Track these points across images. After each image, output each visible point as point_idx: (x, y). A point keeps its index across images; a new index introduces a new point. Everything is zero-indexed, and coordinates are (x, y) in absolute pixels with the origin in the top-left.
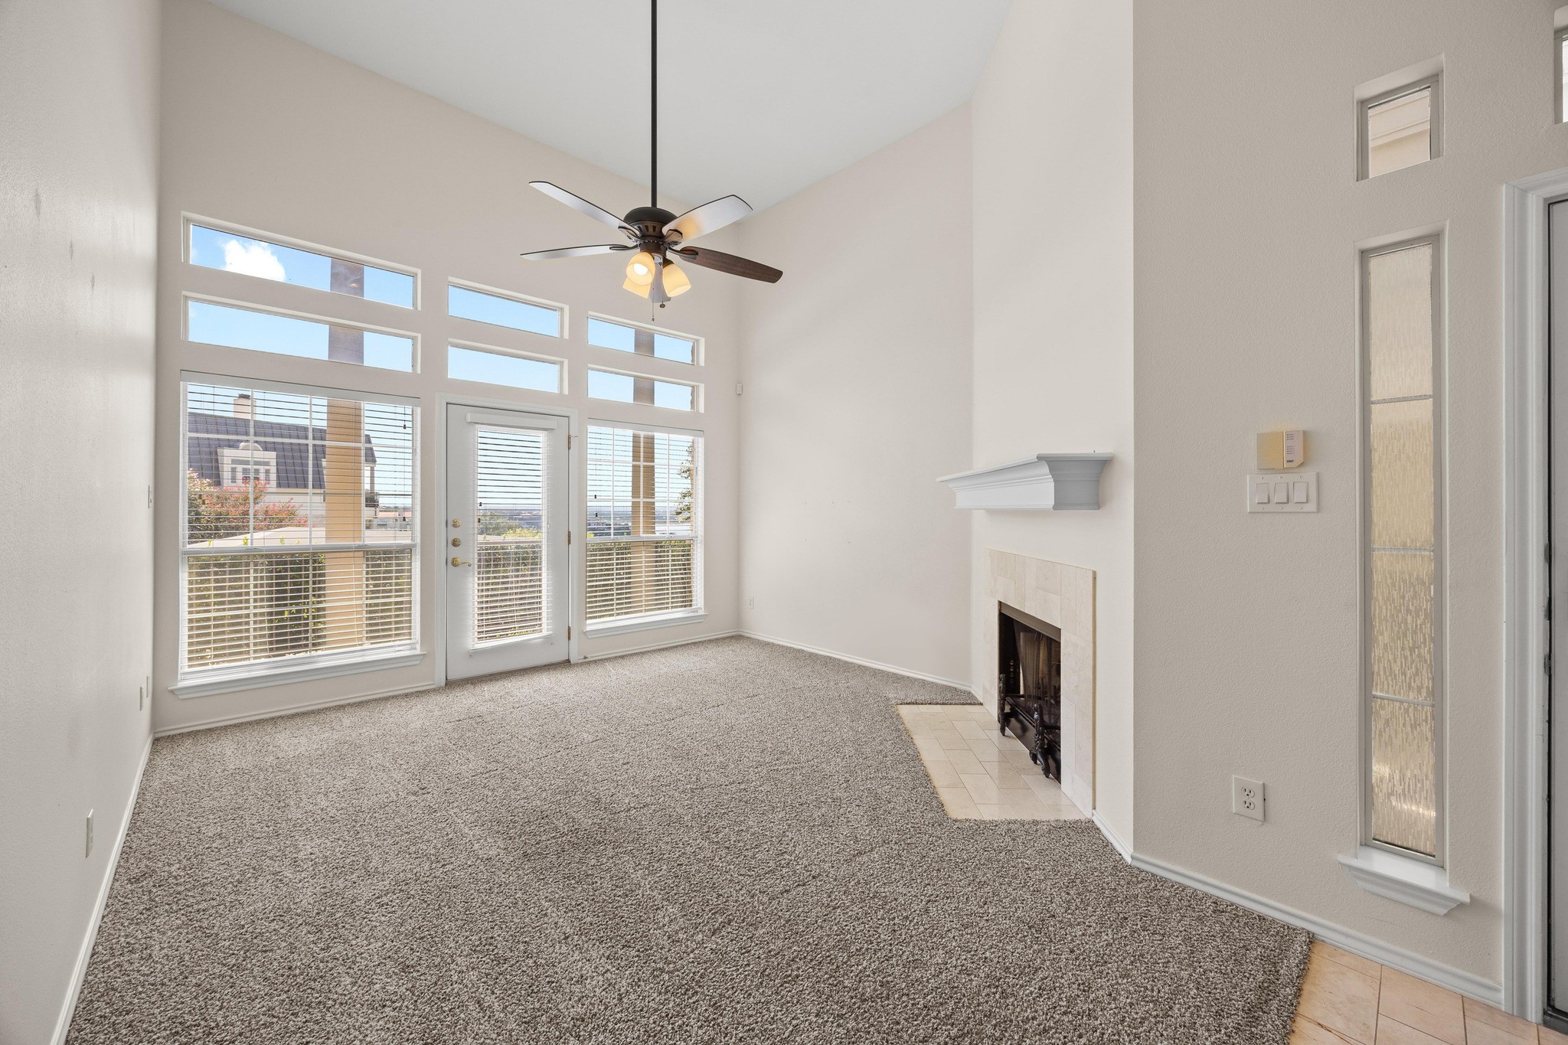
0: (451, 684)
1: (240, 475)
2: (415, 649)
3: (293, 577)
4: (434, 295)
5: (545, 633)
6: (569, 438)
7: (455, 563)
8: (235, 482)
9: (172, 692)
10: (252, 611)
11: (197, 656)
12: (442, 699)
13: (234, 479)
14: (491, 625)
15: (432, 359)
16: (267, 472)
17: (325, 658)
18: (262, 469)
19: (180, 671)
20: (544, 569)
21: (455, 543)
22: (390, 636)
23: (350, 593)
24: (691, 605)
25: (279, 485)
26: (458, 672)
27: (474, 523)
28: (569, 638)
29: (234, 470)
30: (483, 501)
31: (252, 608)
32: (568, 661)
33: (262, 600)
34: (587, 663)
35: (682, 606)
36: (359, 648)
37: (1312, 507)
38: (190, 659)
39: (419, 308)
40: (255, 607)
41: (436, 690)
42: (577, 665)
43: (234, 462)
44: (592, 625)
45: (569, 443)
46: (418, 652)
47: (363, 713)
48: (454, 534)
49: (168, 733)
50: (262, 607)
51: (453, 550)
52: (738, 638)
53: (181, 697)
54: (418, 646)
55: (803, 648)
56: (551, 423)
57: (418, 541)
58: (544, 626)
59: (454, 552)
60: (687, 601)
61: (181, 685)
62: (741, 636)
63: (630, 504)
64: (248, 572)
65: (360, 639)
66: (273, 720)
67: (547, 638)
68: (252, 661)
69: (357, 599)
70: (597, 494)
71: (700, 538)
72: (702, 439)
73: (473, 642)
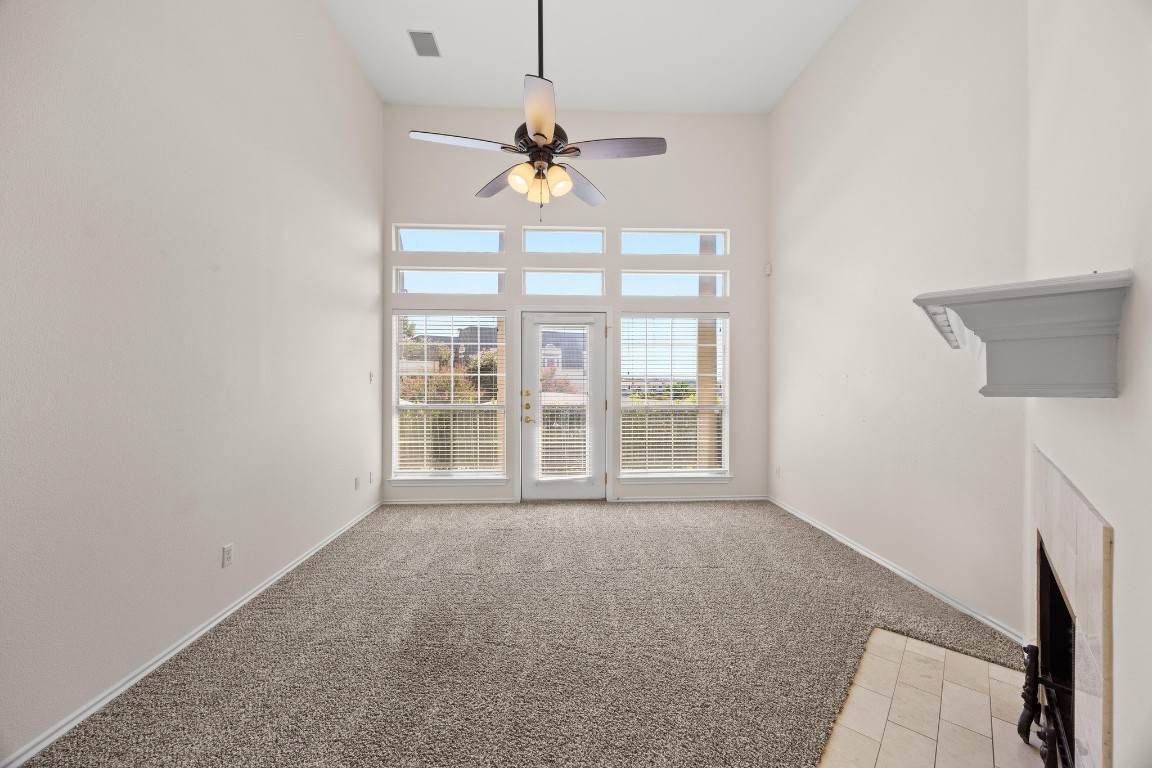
0: (524, 502)
2: (502, 476)
3: (445, 428)
5: (587, 476)
6: (606, 329)
7: (527, 421)
9: (389, 482)
10: (425, 442)
12: (519, 511)
14: (550, 465)
19: (393, 471)
20: (588, 426)
21: (527, 407)
22: (492, 464)
24: (719, 468)
26: (529, 495)
27: (538, 392)
28: (606, 482)
31: (425, 440)
32: (605, 499)
33: (430, 436)
34: (619, 504)
38: (397, 465)
40: (427, 439)
41: (516, 505)
42: (612, 504)
44: (626, 474)
45: (606, 332)
46: (504, 478)
48: (527, 399)
49: (387, 503)
50: (430, 440)
51: (526, 412)
52: (764, 504)
53: (394, 486)
54: (504, 474)
56: (590, 318)
57: (505, 404)
58: (587, 471)
60: (716, 463)
61: (394, 479)
62: (769, 502)
67: (589, 479)
68: (425, 470)
69: (474, 440)
70: (634, 370)
71: (727, 408)
72: (728, 320)
73: (540, 476)
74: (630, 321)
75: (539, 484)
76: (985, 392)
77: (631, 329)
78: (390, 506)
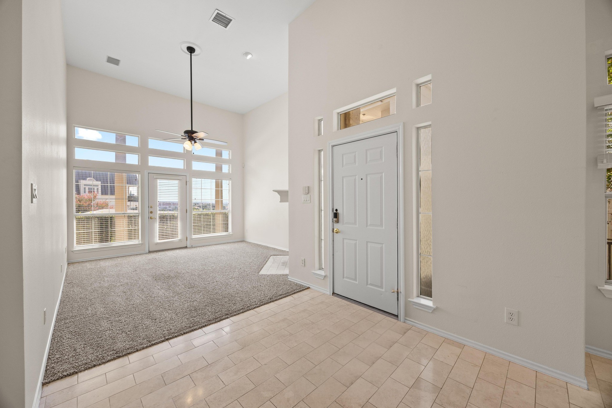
0: (150, 252)
1: (87, 190)
2: (140, 242)
3: (105, 224)
4: (144, 142)
5: (179, 238)
6: (186, 182)
7: (151, 218)
8: (85, 193)
9: (72, 251)
10: (93, 231)
11: (79, 243)
12: (147, 255)
13: (85, 192)
14: (162, 236)
15: (144, 160)
16: (98, 189)
17: (114, 244)
18: (96, 188)
19: (74, 246)
20: (179, 220)
21: (151, 212)
22: (132, 238)
23: (121, 226)
24: (228, 231)
25: (102, 194)
26: (152, 248)
27: (157, 207)
28: (187, 240)
29: (85, 189)
30: (159, 200)
31: (93, 230)
32: (187, 247)
33: (96, 228)
34: (192, 247)
35: (225, 232)
36: (123, 241)
37: (309, 202)
38: (77, 243)
39: (140, 147)
40: (94, 230)
41: (146, 254)
42: (189, 248)
43: (85, 185)
44: (194, 237)
45: (186, 183)
46: (141, 243)
47: (124, 258)
48: (151, 210)
49: (72, 262)
50: (96, 230)
52: (243, 241)
53: (75, 253)
54: (140, 241)
55: (262, 244)
56: (180, 178)
57: (140, 212)
58: (179, 236)
59: (151, 215)
60: (227, 230)
61: (74, 250)
63: (215, 201)
64: (92, 220)
65: (124, 239)
66: (100, 260)
67: (180, 240)
68: (93, 244)
69: (123, 228)
70: (197, 198)
71: (231, 211)
72: (231, 181)
73: (157, 240)
74: (196, 179)
75: (157, 244)
76: (280, 202)
77: (196, 182)
78: (73, 263)
